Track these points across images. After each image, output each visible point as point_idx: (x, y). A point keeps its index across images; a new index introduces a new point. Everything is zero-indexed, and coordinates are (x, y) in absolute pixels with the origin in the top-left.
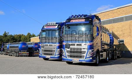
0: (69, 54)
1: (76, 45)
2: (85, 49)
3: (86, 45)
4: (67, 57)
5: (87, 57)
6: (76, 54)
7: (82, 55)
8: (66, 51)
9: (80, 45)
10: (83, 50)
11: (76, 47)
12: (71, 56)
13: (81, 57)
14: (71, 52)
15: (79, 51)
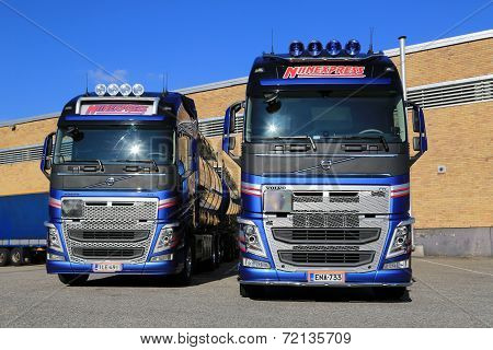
0: (290, 247)
1: (326, 194)
2: (373, 216)
3: (381, 194)
4: (278, 264)
5: (388, 256)
6: (326, 246)
7: (362, 248)
8: (267, 229)
9: (352, 196)
10: (364, 223)
11: (326, 206)
12: (297, 258)
13: (354, 258)
14: (296, 234)
15: (344, 226)
